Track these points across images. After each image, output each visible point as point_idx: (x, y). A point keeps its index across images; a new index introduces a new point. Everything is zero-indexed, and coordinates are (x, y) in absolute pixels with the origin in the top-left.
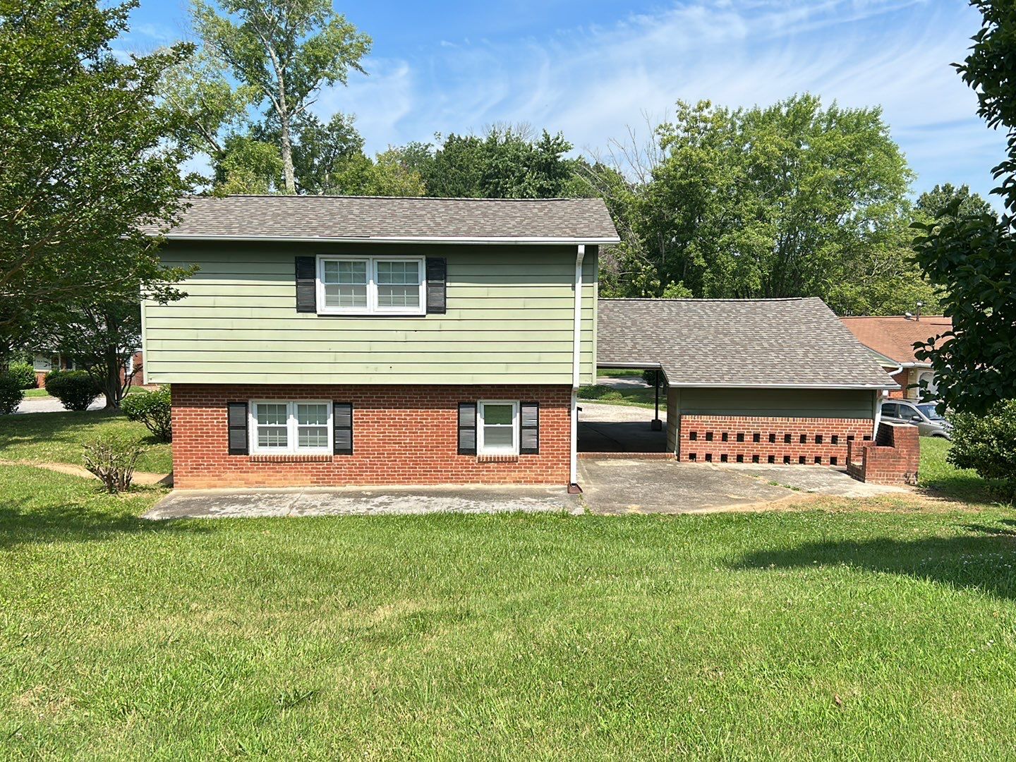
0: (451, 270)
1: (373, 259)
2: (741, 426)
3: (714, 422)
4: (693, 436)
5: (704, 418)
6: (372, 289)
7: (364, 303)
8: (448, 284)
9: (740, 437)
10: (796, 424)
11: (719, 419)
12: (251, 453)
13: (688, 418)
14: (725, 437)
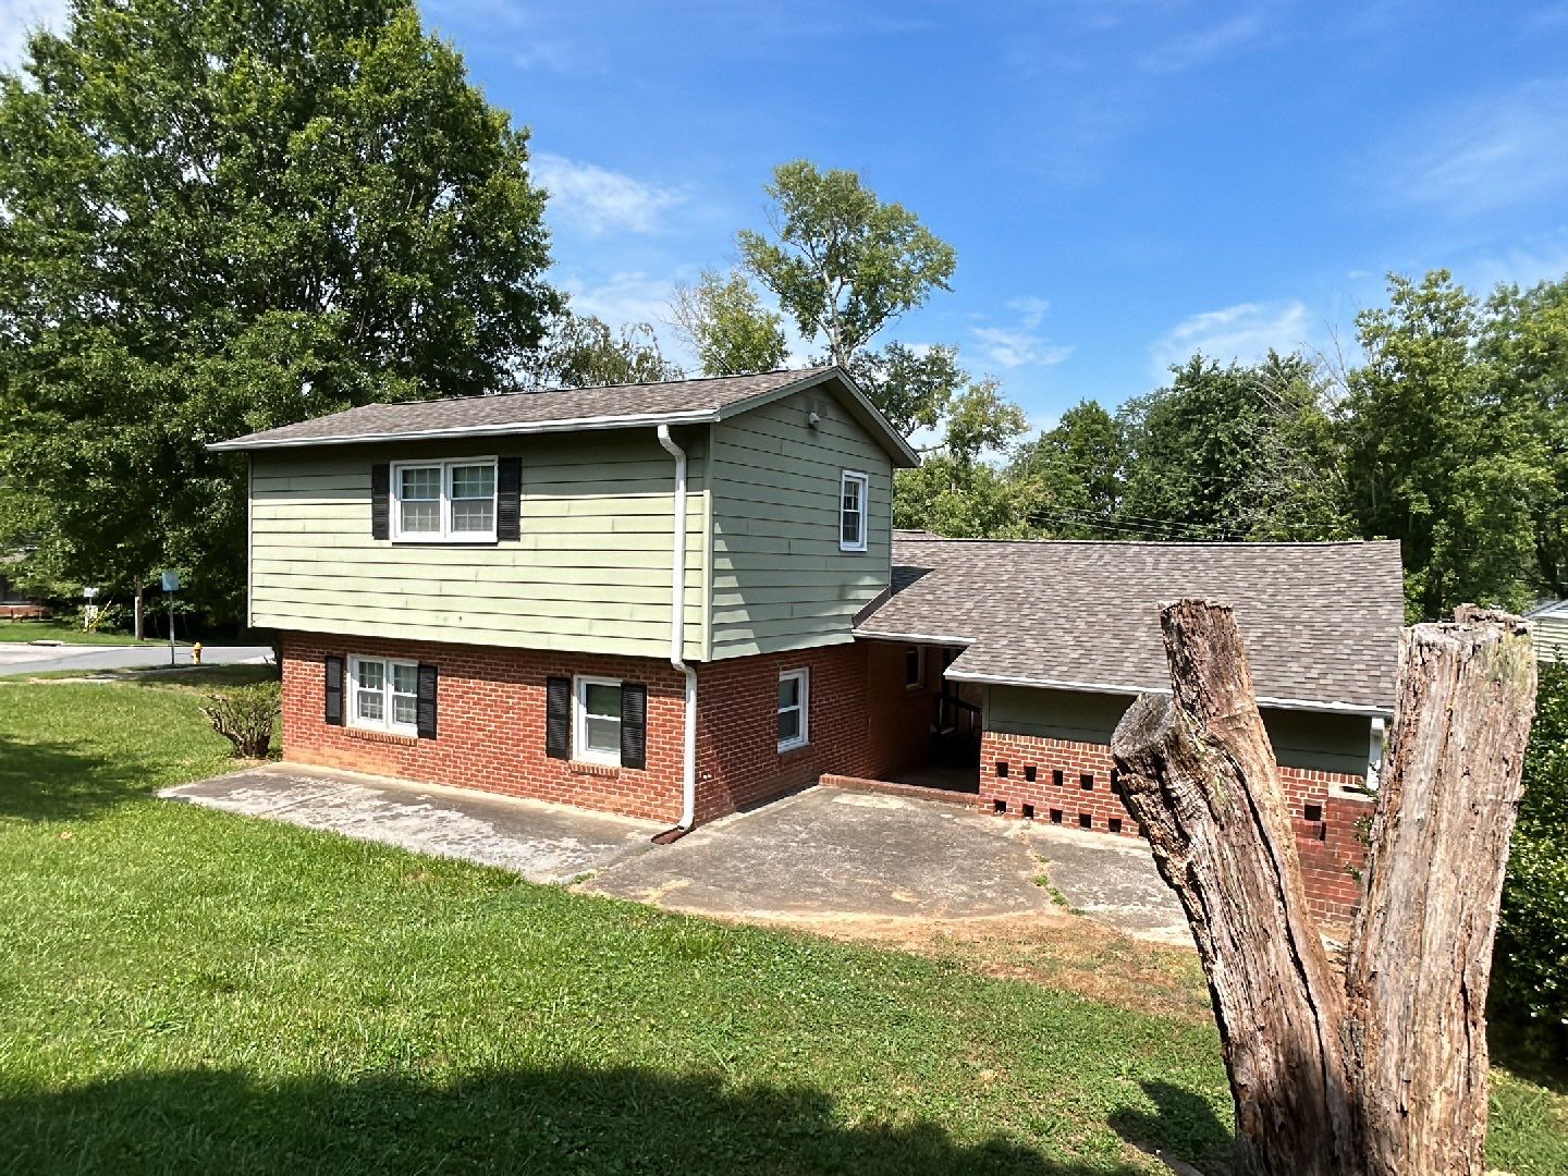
0: (528, 476)
1: (446, 464)
4: (1002, 769)
5: (1022, 740)
6: (445, 505)
7: (436, 527)
8: (523, 497)
9: (1087, 782)
11: (1048, 744)
12: (349, 725)
13: (994, 736)
14: (1058, 778)
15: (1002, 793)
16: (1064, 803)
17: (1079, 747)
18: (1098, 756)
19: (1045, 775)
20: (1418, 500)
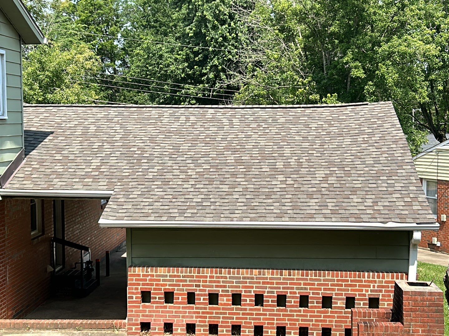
2: (215, 282)
3: (175, 276)
4: (146, 296)
9: (213, 298)
10: (293, 279)
11: (182, 272)
13: (138, 270)
14: (191, 298)
15: (147, 316)
16: (197, 317)
17: (207, 272)
18: (222, 277)
19: (181, 298)
20: (356, 67)
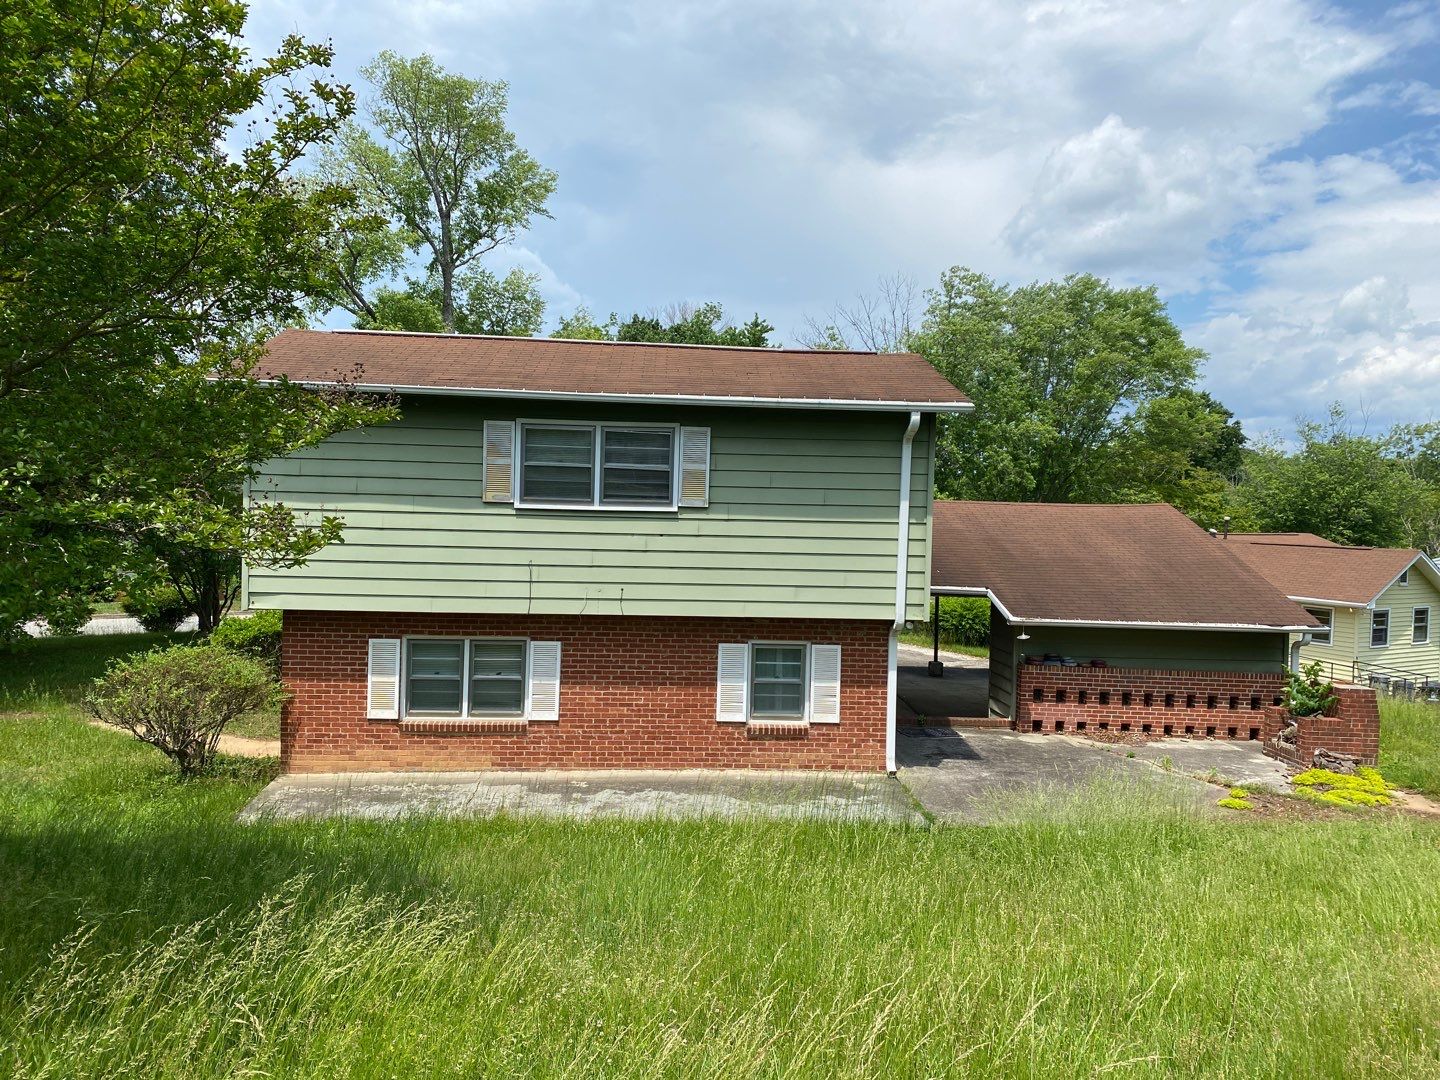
2: (1106, 681)
3: (1068, 675)
5: (1054, 669)
10: (1181, 679)
11: (1075, 671)
13: (1032, 669)
15: (1039, 714)
16: (1088, 716)
17: (1099, 672)
18: (1114, 677)
19: (1072, 696)
